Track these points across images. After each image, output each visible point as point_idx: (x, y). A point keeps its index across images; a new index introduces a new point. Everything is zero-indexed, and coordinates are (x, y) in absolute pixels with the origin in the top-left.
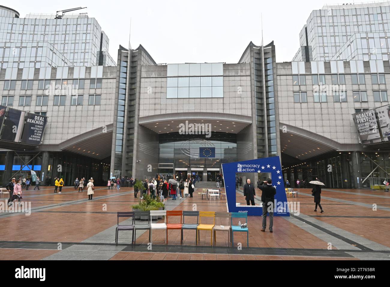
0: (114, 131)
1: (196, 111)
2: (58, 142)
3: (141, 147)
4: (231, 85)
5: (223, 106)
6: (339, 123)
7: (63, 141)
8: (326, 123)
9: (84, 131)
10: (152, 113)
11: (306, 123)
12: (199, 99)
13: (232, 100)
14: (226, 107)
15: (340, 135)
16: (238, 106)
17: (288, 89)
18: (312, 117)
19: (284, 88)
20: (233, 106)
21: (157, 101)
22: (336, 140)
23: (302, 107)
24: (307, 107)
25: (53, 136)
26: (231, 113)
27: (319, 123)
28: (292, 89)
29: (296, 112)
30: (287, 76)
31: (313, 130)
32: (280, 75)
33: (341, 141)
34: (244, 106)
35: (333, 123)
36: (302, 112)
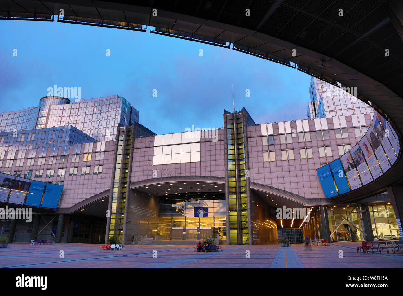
0: (110, 196)
1: (177, 175)
2: (70, 206)
3: (133, 209)
4: (207, 150)
5: (200, 169)
6: (306, 178)
7: (74, 205)
8: (294, 179)
9: (89, 196)
10: (141, 179)
11: (274, 181)
12: (180, 164)
13: (208, 164)
14: (203, 170)
15: (307, 191)
16: (213, 168)
17: (258, 150)
18: (280, 174)
19: (254, 149)
20: (209, 169)
21: (146, 168)
22: (303, 196)
23: (271, 166)
24: (275, 166)
25: (67, 201)
26: (207, 175)
27: (287, 180)
28: (261, 150)
29: (265, 171)
30: (257, 138)
31: (281, 187)
32: (251, 138)
33: (308, 196)
34: (218, 168)
35: (300, 179)
36: (271, 171)
